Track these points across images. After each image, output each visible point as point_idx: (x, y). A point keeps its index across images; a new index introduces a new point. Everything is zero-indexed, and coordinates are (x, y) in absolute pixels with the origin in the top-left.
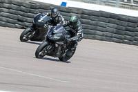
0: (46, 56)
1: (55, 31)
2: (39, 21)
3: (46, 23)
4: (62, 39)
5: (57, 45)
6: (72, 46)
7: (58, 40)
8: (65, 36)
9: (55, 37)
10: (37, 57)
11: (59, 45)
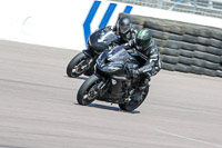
0: (96, 102)
1: (111, 57)
2: (99, 41)
3: (111, 45)
4: (123, 71)
5: (114, 82)
6: (141, 84)
7: (117, 73)
8: (129, 66)
9: (112, 68)
10: (80, 103)
11: (117, 80)
